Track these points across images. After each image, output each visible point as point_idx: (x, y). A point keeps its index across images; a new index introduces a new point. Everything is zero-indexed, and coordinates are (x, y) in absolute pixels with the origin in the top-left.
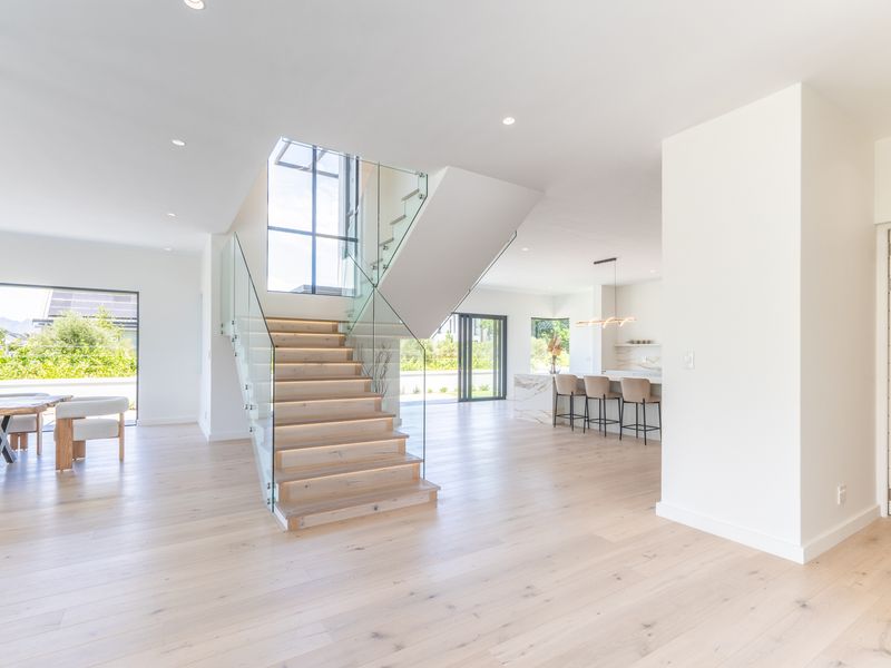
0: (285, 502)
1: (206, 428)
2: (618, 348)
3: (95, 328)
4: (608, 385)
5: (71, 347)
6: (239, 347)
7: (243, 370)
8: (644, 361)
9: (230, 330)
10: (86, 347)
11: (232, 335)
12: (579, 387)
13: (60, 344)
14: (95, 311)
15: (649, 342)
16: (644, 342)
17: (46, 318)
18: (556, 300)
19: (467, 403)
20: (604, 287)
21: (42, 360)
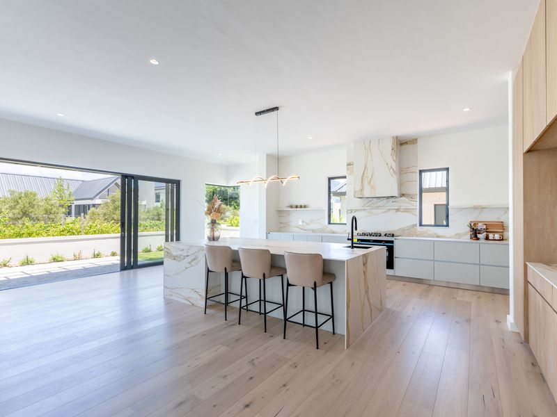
2: (280, 212)
4: (268, 259)
8: (300, 223)
12: (234, 260)
15: (305, 207)
16: (301, 207)
18: (229, 168)
19: (132, 271)
20: (269, 156)
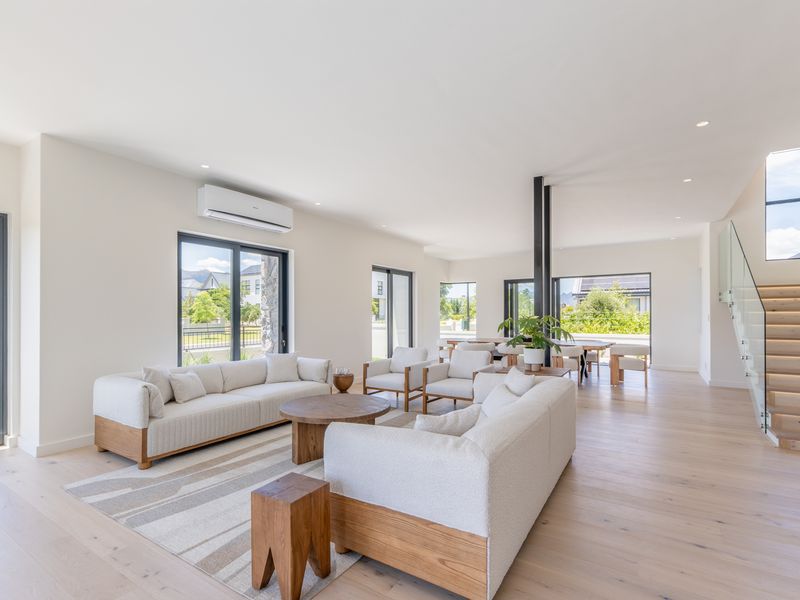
0: (777, 427)
1: (706, 376)
3: (613, 297)
5: (598, 312)
6: (736, 312)
7: (740, 330)
9: (728, 298)
10: (607, 312)
11: (729, 301)
13: (592, 310)
14: (610, 286)
17: (579, 292)
21: (583, 321)
